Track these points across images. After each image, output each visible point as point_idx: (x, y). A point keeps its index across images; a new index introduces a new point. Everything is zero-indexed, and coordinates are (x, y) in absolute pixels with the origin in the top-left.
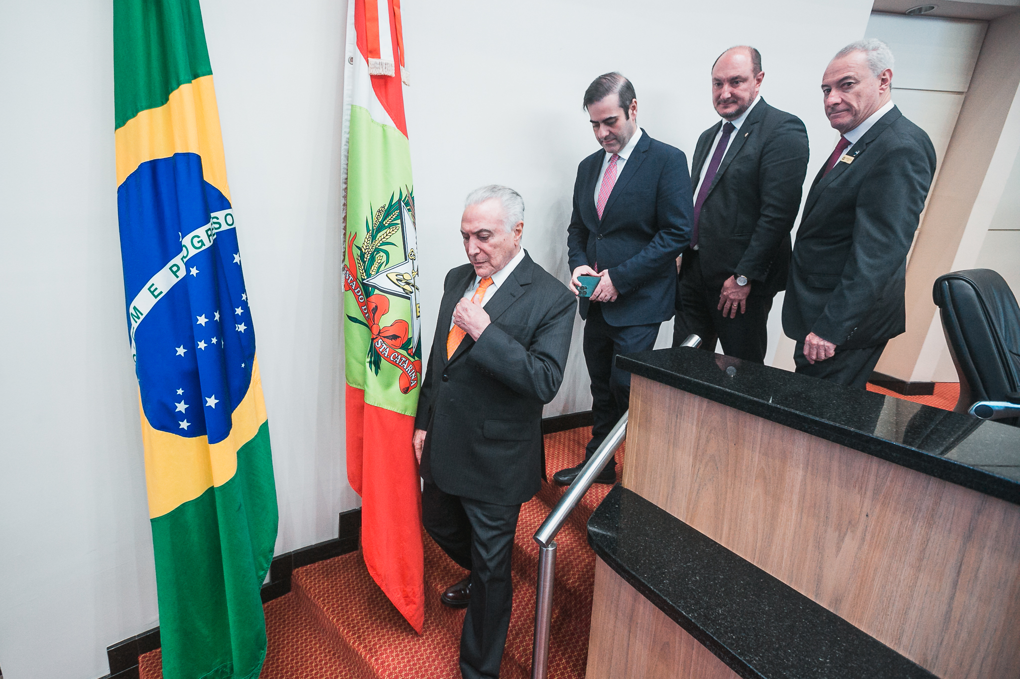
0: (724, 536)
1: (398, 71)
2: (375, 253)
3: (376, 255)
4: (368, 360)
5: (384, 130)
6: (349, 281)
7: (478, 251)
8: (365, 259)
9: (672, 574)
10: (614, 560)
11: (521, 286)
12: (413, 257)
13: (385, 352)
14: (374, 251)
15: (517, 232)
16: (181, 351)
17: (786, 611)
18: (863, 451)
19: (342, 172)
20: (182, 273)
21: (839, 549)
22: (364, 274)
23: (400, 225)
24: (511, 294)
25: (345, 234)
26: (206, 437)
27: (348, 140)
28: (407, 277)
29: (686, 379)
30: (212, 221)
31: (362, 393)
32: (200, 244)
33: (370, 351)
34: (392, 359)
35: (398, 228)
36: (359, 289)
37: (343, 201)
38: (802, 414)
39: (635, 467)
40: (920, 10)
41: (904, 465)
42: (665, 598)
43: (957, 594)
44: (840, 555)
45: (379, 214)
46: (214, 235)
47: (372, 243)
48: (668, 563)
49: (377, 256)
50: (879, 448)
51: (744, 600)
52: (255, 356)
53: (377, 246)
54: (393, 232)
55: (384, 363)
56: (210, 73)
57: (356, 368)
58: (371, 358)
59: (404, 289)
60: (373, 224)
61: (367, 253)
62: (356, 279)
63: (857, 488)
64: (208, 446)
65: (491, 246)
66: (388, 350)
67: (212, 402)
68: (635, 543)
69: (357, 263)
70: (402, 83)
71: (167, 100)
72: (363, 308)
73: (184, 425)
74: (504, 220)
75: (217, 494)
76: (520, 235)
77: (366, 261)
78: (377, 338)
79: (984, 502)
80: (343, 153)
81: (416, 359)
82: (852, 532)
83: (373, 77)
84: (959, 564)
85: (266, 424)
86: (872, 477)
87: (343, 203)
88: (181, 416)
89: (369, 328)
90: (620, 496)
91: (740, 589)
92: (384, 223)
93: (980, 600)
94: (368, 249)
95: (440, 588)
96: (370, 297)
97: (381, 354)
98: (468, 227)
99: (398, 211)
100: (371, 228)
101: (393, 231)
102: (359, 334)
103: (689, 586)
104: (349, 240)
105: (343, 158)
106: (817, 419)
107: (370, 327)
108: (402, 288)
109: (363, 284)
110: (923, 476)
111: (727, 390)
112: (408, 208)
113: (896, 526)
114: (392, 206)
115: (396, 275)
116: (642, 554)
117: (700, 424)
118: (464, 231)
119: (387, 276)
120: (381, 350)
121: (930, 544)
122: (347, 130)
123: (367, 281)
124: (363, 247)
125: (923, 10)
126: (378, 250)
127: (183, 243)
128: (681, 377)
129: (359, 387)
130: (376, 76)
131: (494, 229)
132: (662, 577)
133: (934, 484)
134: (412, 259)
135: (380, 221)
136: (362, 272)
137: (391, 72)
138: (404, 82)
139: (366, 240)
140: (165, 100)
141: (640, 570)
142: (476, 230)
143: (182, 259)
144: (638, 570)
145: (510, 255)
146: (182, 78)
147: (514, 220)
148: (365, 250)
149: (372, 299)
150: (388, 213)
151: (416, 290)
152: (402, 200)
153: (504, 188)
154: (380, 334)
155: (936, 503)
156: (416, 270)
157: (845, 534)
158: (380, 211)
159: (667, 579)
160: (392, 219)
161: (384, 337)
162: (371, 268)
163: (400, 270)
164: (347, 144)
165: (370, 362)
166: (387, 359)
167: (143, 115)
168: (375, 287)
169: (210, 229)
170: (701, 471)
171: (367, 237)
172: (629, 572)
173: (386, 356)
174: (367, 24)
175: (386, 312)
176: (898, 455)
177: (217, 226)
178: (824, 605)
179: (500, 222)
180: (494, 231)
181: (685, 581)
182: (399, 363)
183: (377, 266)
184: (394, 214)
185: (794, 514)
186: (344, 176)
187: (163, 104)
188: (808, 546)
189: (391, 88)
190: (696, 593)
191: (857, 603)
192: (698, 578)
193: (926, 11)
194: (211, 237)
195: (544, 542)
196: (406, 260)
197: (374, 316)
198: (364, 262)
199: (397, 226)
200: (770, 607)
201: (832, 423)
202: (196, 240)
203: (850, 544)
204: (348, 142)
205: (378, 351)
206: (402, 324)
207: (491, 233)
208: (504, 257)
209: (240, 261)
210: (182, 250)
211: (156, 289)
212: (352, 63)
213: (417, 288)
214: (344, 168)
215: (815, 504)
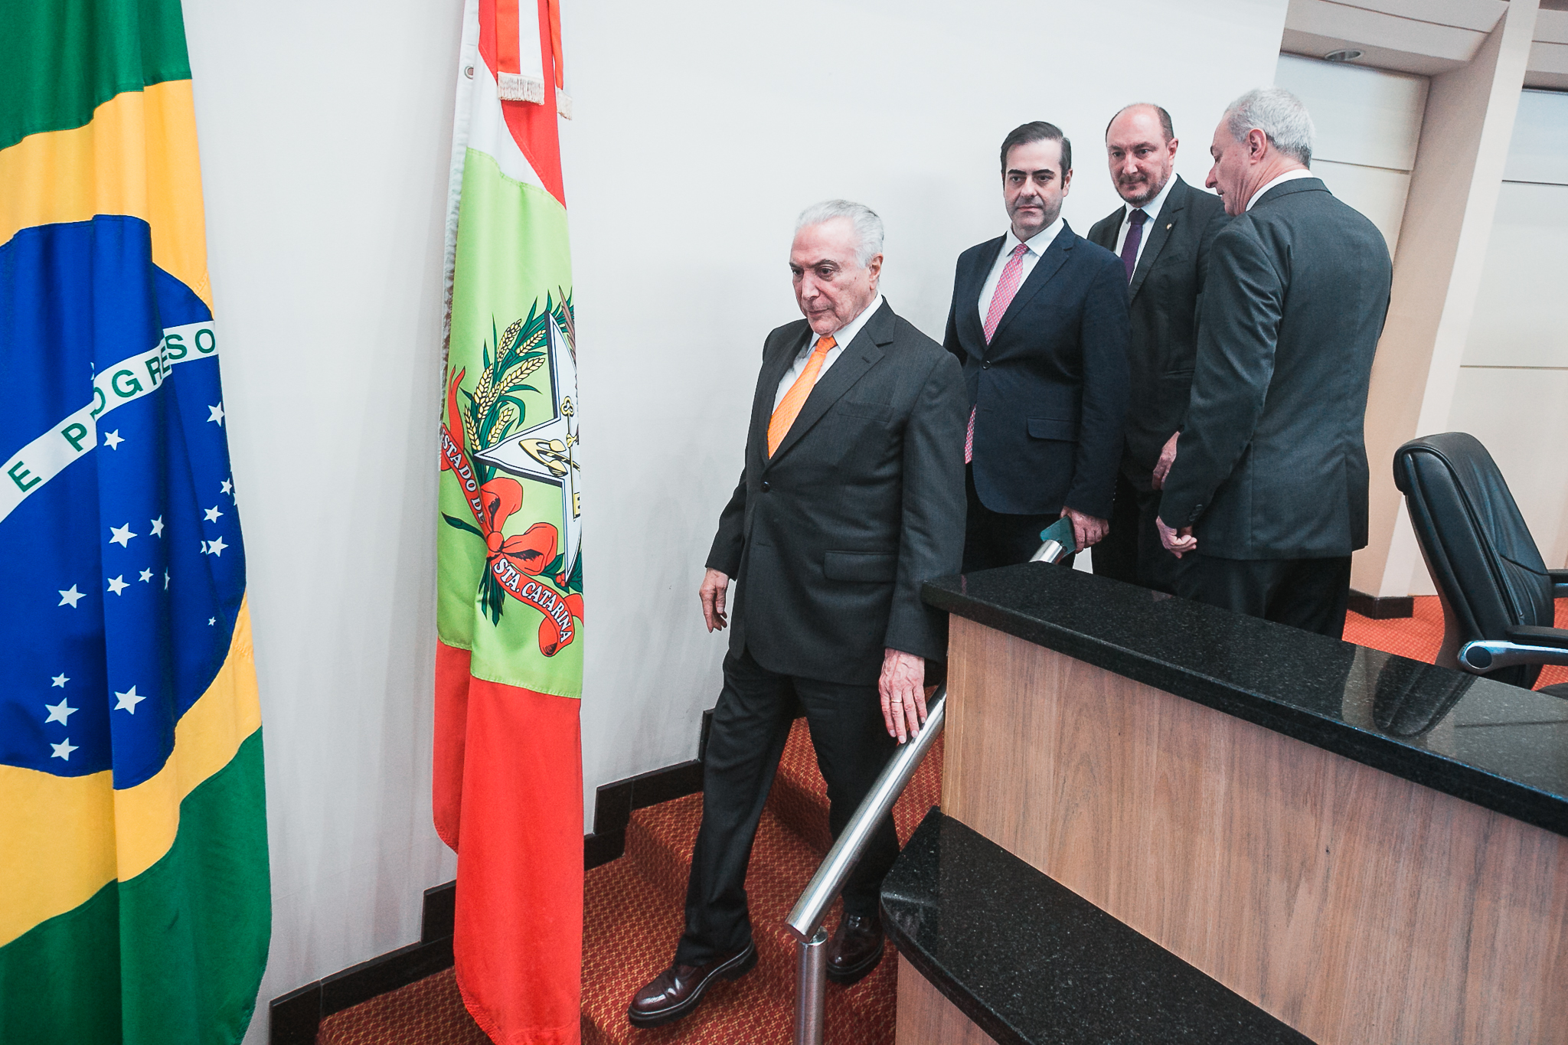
0: (1112, 897)
1: (550, 95)
2: (499, 405)
3: (500, 407)
4: (480, 596)
5: (523, 192)
6: (449, 453)
7: (816, 293)
8: (480, 416)
9: (1027, 980)
10: (928, 961)
11: (879, 346)
12: (569, 412)
13: (511, 582)
14: (497, 402)
15: (873, 270)
16: (71, 597)
17: (1216, 1033)
18: (1311, 742)
19: (445, 259)
20: (89, 443)
21: (1290, 912)
22: (477, 442)
23: (546, 356)
24: (863, 358)
25: (446, 368)
26: (108, 775)
27: (458, 205)
28: (556, 446)
29: (1036, 623)
30: (163, 343)
31: (467, 655)
32: (132, 387)
33: (484, 580)
34: (524, 594)
35: (542, 361)
36: (467, 468)
37: (445, 310)
38: (1218, 681)
39: (963, 776)
40: (1343, 55)
41: (1373, 765)
42: (1016, 1029)
43: (1470, 980)
44: (1293, 922)
45: (510, 336)
46: (165, 370)
47: (493, 387)
48: (1019, 958)
49: (501, 410)
50: (1335, 736)
51: (1147, 1019)
52: (243, 601)
53: (503, 392)
54: (534, 368)
55: (509, 601)
56: (187, 75)
57: (457, 611)
58: (485, 592)
59: (551, 469)
60: (496, 353)
61: (484, 405)
62: (461, 449)
63: (1309, 804)
64: (113, 792)
65: (836, 286)
66: (517, 578)
67: (128, 701)
68: (964, 923)
69: (464, 422)
70: (558, 115)
71: (90, 117)
72: (474, 502)
73: (63, 750)
74: (856, 249)
75: (124, 896)
76: (878, 274)
77: (481, 419)
78: (496, 556)
79: (1491, 822)
80: (449, 226)
81: (572, 591)
82: (1307, 880)
83: (505, 103)
84: (1467, 929)
85: (257, 737)
86: (1330, 785)
87: (446, 314)
88: (58, 733)
89: (483, 538)
90: (938, 832)
91: (1140, 998)
92: (518, 351)
93: (1503, 990)
94: (485, 397)
95: (617, 1032)
96: (486, 483)
97: (504, 587)
98: (802, 257)
99: (544, 331)
100: (492, 361)
101: (533, 365)
102: (464, 549)
103: (1057, 1000)
104: (454, 381)
105: (448, 235)
106: (1241, 690)
107: (485, 537)
108: (548, 466)
109: (476, 460)
110: (1401, 781)
111: (1102, 641)
112: (563, 325)
113: (1371, 866)
114: (532, 321)
115: (537, 444)
116: (975, 944)
117: (1063, 699)
118: (795, 263)
119: (520, 444)
120: (504, 579)
121: (1422, 896)
122: (458, 188)
123: (483, 455)
124: (476, 393)
125: (1346, 56)
126: (504, 400)
127: (95, 385)
128: (1029, 621)
129: (462, 646)
130: (512, 101)
131: (841, 261)
132: (1010, 986)
133: (1418, 795)
134: (567, 415)
135: (510, 347)
136: (472, 438)
137: (538, 97)
138: (561, 114)
139: (483, 382)
140: (85, 117)
141: (972, 977)
142: (815, 261)
143: (92, 414)
144: (968, 976)
145: (862, 303)
146: (123, 80)
147: (869, 250)
148: (480, 399)
149: (491, 486)
150: (525, 334)
151: (574, 469)
152: (552, 312)
153: (856, 205)
154: (504, 550)
155: (1425, 826)
156: (573, 433)
157: (1297, 886)
158: (510, 330)
159: (1018, 990)
160: (532, 345)
161: (512, 555)
162: (490, 432)
163: (544, 434)
164: (457, 211)
165: (484, 602)
166: (517, 595)
167: (35, 142)
168: (497, 466)
169: (156, 359)
170: (1069, 781)
171: (485, 377)
172: (953, 981)
173: (513, 588)
174: (499, 16)
175: (516, 508)
176: (1363, 749)
177: (177, 352)
178: (1275, 1014)
179: (851, 251)
180: (842, 263)
181: (1050, 990)
182: (539, 601)
183: (501, 427)
184: (535, 336)
185: (1218, 852)
186: (449, 266)
187: (81, 124)
188: (1243, 908)
189: (538, 121)
190: (1068, 1013)
191: (1325, 1007)
192: (1070, 982)
193: (1350, 57)
194: (157, 375)
195: (804, 933)
196: (556, 416)
197: (493, 518)
198: (478, 421)
199: (541, 357)
200: (1190, 1026)
201: (1263, 696)
202: (122, 381)
203: (1306, 901)
204: (457, 208)
205: (499, 580)
206: (546, 531)
207: (836, 267)
208: (855, 305)
209: (223, 419)
210: (92, 399)
211: (27, 472)
212: (471, 76)
213: (575, 466)
214: (450, 253)
215: (1249, 835)
